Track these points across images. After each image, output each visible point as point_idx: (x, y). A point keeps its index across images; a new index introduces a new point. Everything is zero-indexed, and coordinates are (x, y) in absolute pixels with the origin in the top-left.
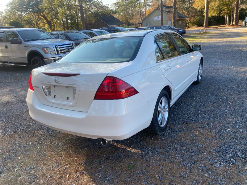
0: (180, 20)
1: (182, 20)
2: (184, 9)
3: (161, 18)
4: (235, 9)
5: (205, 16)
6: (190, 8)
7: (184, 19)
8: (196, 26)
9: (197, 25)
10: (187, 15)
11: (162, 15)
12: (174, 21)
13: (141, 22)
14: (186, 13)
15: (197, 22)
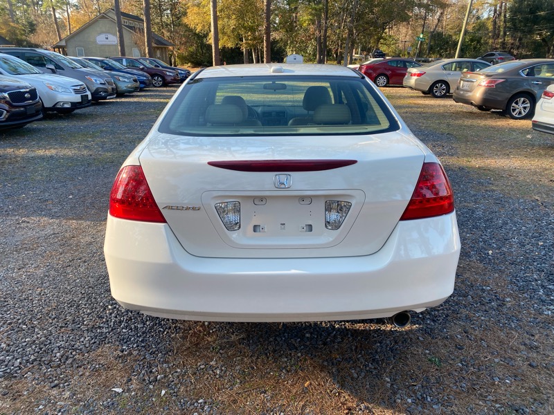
0: (158, 48)
1: (162, 48)
2: (162, 26)
3: (120, 40)
4: (265, 38)
5: (213, 46)
6: (174, 25)
7: (165, 48)
8: (189, 64)
9: (192, 62)
10: (169, 39)
11: (120, 32)
12: (149, 50)
13: (63, 43)
14: (167, 34)
15: (192, 56)
